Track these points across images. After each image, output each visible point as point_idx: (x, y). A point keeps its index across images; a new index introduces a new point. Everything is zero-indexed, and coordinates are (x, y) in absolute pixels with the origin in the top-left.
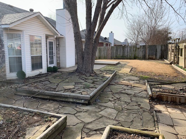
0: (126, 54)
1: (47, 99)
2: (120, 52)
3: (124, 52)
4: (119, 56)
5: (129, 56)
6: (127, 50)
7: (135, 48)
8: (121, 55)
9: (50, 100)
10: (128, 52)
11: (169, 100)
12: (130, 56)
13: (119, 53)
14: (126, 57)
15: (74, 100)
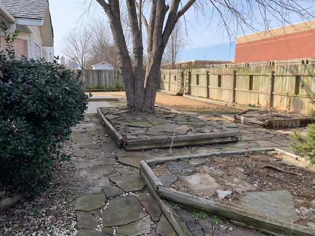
0: (103, 83)
1: (182, 147)
2: (93, 81)
3: (99, 80)
4: (92, 87)
5: (108, 87)
6: (105, 76)
7: (117, 73)
8: (96, 85)
9: (188, 147)
10: (106, 80)
11: (277, 125)
12: (110, 87)
13: (91, 82)
14: (103, 88)
15: (221, 140)
